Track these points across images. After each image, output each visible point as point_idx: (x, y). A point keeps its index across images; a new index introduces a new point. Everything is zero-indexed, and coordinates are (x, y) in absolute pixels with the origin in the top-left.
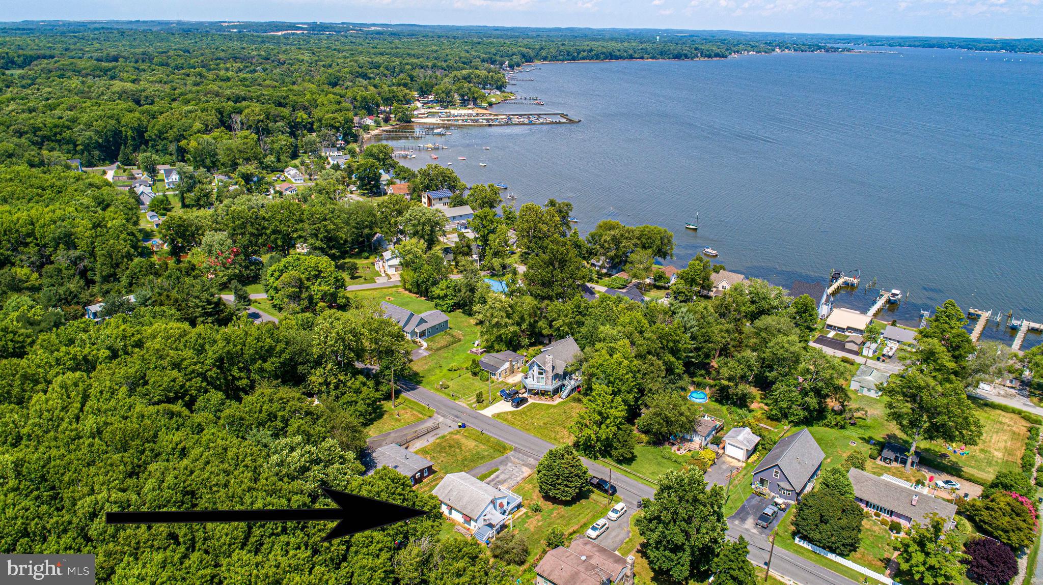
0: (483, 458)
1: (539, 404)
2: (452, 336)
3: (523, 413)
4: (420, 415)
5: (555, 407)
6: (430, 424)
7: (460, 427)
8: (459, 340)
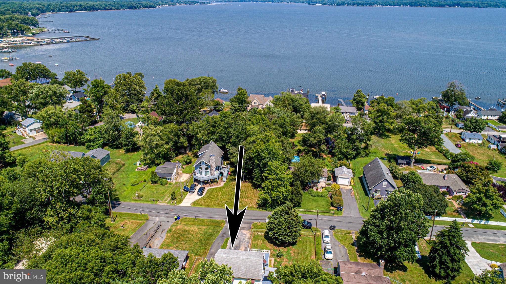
0: (211, 235)
1: (213, 189)
2: (117, 163)
3: (208, 197)
4: (139, 221)
5: (224, 187)
6: (151, 225)
7: (176, 219)
8: (124, 165)
